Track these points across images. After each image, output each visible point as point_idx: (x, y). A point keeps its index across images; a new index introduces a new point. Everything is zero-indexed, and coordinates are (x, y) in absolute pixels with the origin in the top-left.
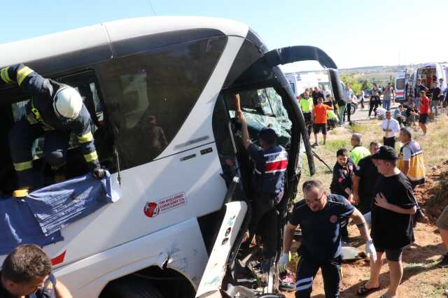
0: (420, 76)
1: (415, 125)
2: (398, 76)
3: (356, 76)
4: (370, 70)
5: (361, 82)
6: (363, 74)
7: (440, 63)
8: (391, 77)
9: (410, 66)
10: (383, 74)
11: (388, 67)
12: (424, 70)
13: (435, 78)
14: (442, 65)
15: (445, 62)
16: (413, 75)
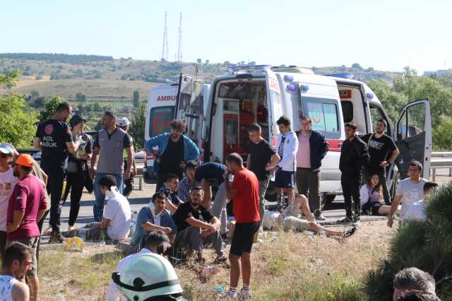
0: (220, 102)
1: (200, 259)
2: (156, 96)
3: (22, 84)
4: (67, 68)
5: (38, 103)
6: (46, 78)
7: (275, 68)
8: (136, 95)
9: (197, 67)
10: (110, 83)
11: (128, 64)
12: (232, 85)
13: (263, 114)
14: (282, 75)
15: (292, 69)
16: (201, 98)
